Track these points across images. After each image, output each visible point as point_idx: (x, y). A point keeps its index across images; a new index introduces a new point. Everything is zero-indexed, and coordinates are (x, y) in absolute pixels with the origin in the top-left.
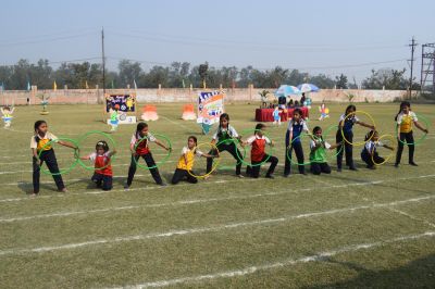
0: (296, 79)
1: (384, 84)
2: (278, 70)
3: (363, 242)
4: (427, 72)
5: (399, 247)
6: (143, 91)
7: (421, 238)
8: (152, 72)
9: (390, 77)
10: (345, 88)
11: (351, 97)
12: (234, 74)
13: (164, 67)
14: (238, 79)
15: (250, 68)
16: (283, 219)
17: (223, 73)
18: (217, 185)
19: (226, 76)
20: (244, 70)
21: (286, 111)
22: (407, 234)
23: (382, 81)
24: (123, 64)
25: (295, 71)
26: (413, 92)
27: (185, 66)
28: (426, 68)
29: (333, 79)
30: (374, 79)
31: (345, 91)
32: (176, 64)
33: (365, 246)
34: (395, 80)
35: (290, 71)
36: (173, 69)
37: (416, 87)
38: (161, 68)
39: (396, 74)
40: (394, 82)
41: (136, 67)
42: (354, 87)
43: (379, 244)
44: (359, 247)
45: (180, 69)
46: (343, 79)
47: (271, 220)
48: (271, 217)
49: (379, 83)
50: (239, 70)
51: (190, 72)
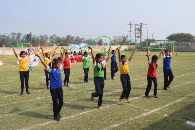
0: (78, 41)
1: (119, 43)
2: (69, 37)
3: (114, 124)
4: (137, 37)
5: (131, 123)
7: (141, 118)
9: (122, 39)
10: (102, 45)
11: (105, 49)
12: (46, 39)
13: (7, 35)
14: (48, 41)
15: (54, 35)
16: (73, 116)
17: (40, 38)
18: (37, 100)
19: (42, 40)
20: (51, 37)
21: (73, 57)
22: (134, 116)
23: (118, 41)
25: (77, 37)
26: (132, 46)
27: (19, 35)
28: (137, 35)
29: (96, 41)
30: (115, 41)
31: (102, 46)
32: (13, 34)
33: (115, 126)
34: (124, 41)
35: (75, 37)
36: (12, 36)
37: (133, 44)
38: (4, 36)
39: (124, 38)
42: (106, 44)
43: (122, 123)
44: (112, 126)
45: (16, 36)
46: (101, 41)
47: (66, 118)
48: (67, 116)
49: (117, 42)
50: (49, 37)
51: (22, 38)
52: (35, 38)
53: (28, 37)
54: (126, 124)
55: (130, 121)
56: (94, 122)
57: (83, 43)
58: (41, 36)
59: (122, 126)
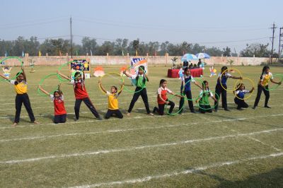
0: (197, 50)
1: (255, 53)
2: (184, 44)
3: (227, 161)
6: (97, 57)
7: (267, 159)
8: (104, 45)
9: (259, 49)
10: (229, 56)
11: (232, 62)
12: (157, 46)
13: (111, 42)
14: (159, 50)
15: (167, 42)
16: (174, 144)
17: (149, 46)
19: (151, 48)
20: (163, 44)
23: (253, 52)
24: (85, 40)
25: (196, 44)
26: (274, 59)
27: (125, 41)
29: (222, 50)
30: (248, 50)
31: (228, 58)
32: (119, 40)
33: (228, 163)
34: (262, 51)
35: (194, 45)
36: (117, 43)
37: (276, 56)
38: (109, 42)
39: (262, 47)
40: (261, 52)
41: (93, 42)
42: (235, 55)
43: (238, 162)
44: (223, 164)
45: (122, 43)
46: (228, 50)
47: (167, 144)
48: (167, 142)
49: (251, 53)
50: (160, 44)
51: (128, 45)
52: (143, 45)
53: (136, 43)
54: (244, 164)
55: (250, 161)
56: (201, 154)
57: (203, 52)
58: (150, 43)
59: (237, 165)
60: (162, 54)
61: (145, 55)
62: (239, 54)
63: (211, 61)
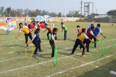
1: (73, 15)
2: (37, 10)
4: (86, 12)
9: (75, 13)
10: (61, 17)
12: (22, 11)
14: (23, 13)
15: (28, 9)
19: (18, 12)
25: (44, 11)
26: (82, 18)
27: (2, 8)
29: (57, 14)
30: (70, 14)
35: (42, 11)
37: (83, 16)
39: (77, 12)
40: (76, 15)
46: (60, 14)
50: (24, 10)
51: (4, 11)
52: (13, 11)
53: (9, 10)
57: (47, 15)
58: (18, 9)
60: (25, 16)
61: (14, 16)
62: (65, 16)
63: (52, 19)
